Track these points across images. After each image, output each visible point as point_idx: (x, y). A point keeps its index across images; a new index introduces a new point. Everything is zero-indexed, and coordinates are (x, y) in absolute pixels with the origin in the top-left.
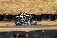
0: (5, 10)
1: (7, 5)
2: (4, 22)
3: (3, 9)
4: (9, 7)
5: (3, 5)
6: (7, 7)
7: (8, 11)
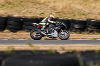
0: (89, 13)
1: (94, 5)
2: (88, 34)
3: (87, 11)
4: (97, 8)
5: (86, 5)
6: (94, 8)
7: (95, 14)
